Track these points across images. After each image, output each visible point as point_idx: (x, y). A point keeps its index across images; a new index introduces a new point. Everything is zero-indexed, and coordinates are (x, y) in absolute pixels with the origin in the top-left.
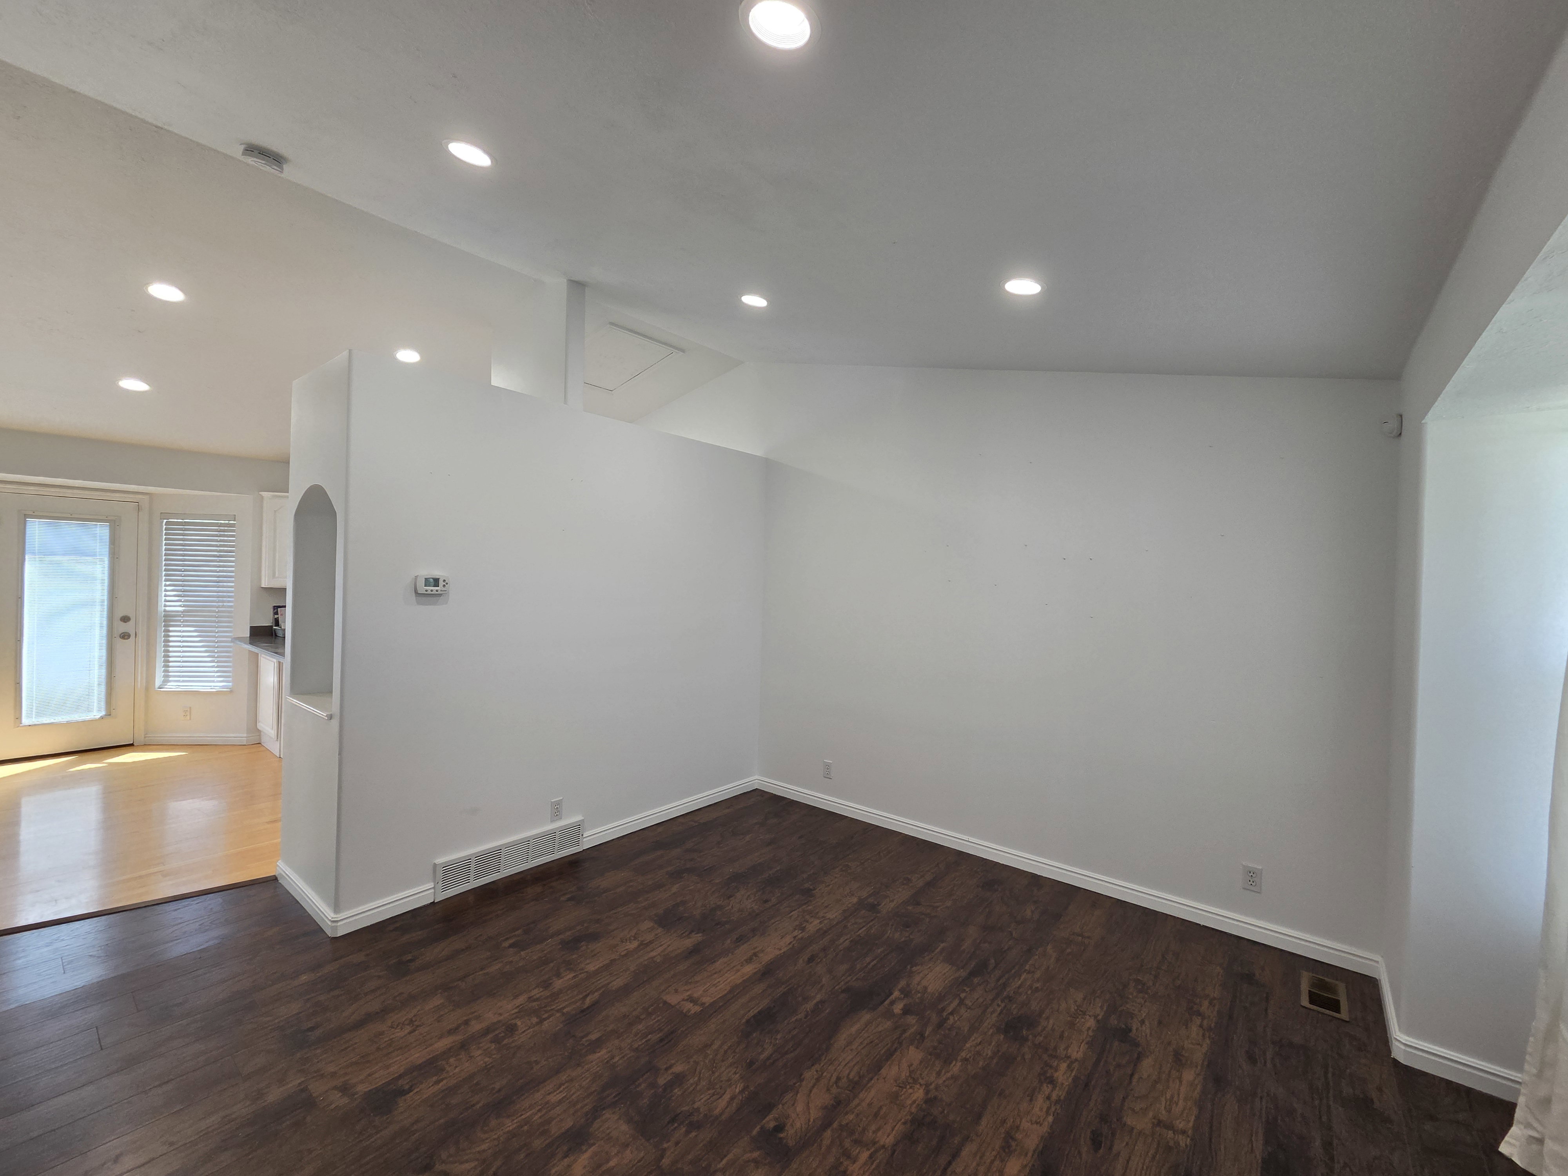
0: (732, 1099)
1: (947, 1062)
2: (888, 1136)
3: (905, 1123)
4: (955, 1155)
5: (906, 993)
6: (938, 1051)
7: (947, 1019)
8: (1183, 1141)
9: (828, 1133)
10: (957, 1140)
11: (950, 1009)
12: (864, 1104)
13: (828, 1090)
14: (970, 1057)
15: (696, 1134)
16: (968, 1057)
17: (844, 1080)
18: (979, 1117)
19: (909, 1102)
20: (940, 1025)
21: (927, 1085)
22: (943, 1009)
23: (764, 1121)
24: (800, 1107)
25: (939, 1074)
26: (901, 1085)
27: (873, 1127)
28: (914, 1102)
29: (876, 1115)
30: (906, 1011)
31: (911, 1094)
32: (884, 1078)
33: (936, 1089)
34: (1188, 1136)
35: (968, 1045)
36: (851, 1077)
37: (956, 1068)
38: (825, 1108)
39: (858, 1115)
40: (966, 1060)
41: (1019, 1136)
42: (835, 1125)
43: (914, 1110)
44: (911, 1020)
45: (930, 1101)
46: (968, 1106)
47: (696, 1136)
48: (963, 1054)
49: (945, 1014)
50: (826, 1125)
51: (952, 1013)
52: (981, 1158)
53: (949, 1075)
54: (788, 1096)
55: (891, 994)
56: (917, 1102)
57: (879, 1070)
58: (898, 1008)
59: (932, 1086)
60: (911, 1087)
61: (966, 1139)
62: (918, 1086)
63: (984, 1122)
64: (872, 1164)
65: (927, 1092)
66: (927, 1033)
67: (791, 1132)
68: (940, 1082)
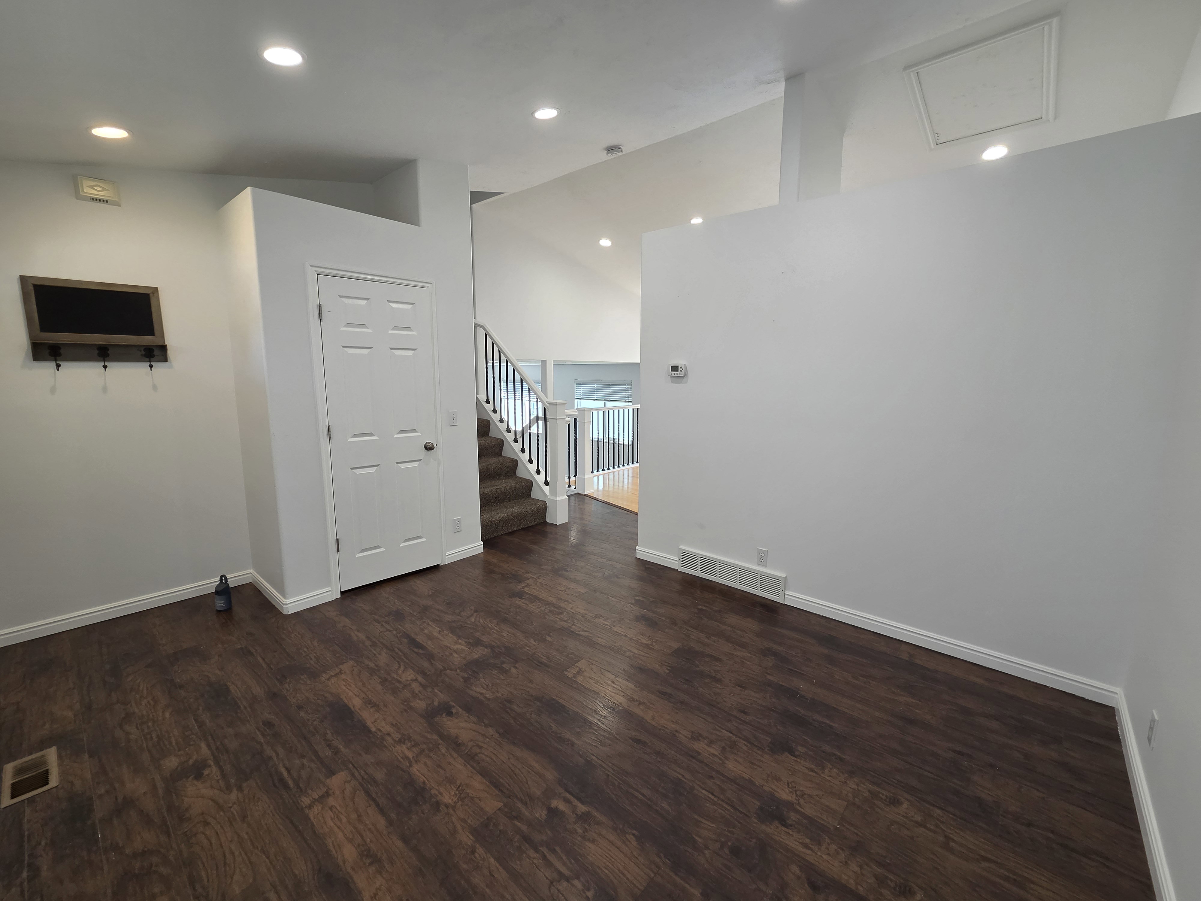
0: (482, 694)
1: (475, 832)
2: (418, 770)
3: (424, 783)
4: (382, 811)
5: (584, 818)
6: (491, 828)
7: (536, 850)
8: (306, 801)
9: (435, 737)
10: (393, 816)
11: (551, 858)
12: (451, 760)
13: (472, 740)
14: (475, 857)
15: (461, 681)
16: (477, 855)
17: (478, 751)
18: (405, 840)
19: (442, 790)
20: (526, 839)
21: (454, 808)
22: (553, 851)
23: (458, 707)
24: (463, 724)
25: (464, 821)
26: (461, 787)
27: (429, 763)
28: (441, 794)
29: (439, 766)
30: (553, 812)
31: (449, 793)
32: (471, 777)
33: (448, 814)
34: (306, 807)
35: (492, 860)
36: (481, 755)
37: (466, 838)
38: (457, 737)
39: (443, 755)
40: (473, 852)
41: (372, 869)
42: (441, 741)
43: (433, 792)
44: (541, 814)
45: (437, 806)
46: (420, 834)
47: (460, 681)
48: (480, 850)
49: (545, 850)
50: (441, 736)
51: (544, 857)
52: (369, 829)
53: (459, 827)
54: (473, 719)
55: (582, 803)
56: (439, 796)
57: (481, 774)
58: (557, 804)
59: (451, 811)
60: (456, 794)
61: (390, 822)
62: (455, 799)
63: (400, 844)
64: (402, 758)
65: (447, 806)
66: (519, 824)
67: (445, 720)
68: (454, 819)
